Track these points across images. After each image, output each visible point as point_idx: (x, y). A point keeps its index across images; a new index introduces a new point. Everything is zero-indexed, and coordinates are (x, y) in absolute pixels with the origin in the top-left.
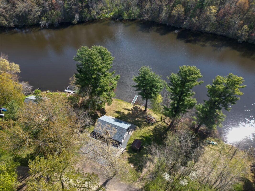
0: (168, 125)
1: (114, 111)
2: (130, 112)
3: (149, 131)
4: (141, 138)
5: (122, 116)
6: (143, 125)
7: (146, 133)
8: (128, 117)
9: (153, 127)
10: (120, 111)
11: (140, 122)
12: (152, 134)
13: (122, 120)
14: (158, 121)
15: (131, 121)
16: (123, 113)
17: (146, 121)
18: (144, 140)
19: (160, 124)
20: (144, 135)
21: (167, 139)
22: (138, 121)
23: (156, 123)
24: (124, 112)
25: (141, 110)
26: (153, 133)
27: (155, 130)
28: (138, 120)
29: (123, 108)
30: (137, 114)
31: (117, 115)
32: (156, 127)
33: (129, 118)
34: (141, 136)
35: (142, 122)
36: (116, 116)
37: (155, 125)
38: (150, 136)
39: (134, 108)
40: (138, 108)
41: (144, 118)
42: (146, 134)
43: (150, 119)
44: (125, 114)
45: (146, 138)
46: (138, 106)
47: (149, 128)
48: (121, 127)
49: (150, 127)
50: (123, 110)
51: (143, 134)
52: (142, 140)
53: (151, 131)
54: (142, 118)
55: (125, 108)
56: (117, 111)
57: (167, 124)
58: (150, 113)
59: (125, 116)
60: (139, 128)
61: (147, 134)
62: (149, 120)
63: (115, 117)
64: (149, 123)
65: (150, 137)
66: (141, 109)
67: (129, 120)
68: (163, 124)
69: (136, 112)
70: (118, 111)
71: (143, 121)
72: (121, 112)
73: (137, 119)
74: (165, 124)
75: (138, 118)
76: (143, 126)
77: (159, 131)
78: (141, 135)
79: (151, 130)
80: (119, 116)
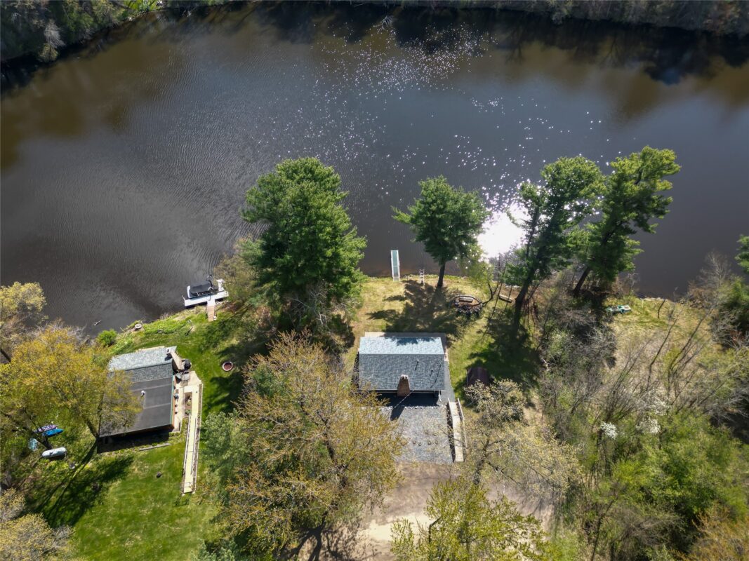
0: (510, 302)
1: (368, 314)
2: (407, 304)
3: (481, 335)
4: (474, 361)
5: (397, 321)
6: (459, 326)
7: (477, 343)
8: (412, 318)
9: (482, 323)
10: (381, 310)
11: (447, 319)
12: (493, 341)
13: (402, 332)
14: (487, 302)
15: (427, 326)
16: (393, 311)
17: (458, 314)
18: (484, 361)
19: (494, 308)
20: (477, 351)
21: (531, 339)
22: (441, 320)
23: (484, 309)
24: (393, 308)
25: (429, 288)
26: (493, 337)
27: (493, 327)
28: (438, 318)
29: (382, 299)
30: (427, 303)
31: (382, 322)
32: (490, 320)
33: (416, 322)
34: (472, 356)
35: (451, 318)
36: (381, 327)
37: (485, 315)
38: (491, 345)
39: (407, 287)
40: (418, 284)
41: (451, 307)
42: (479, 344)
43: (465, 303)
44: (401, 312)
45: (483, 354)
46: (414, 279)
47: (477, 328)
48: (427, 356)
49: (477, 324)
50: (387, 302)
51: (473, 347)
52: (478, 362)
53: (485, 333)
54: (446, 310)
55: (388, 296)
56: (375, 313)
57: (508, 301)
58: (454, 289)
59: (401, 318)
60: (456, 336)
61: (482, 343)
62: (464, 307)
63: (383, 331)
64: (469, 315)
65: (493, 350)
66: (427, 284)
67: (418, 325)
68: (502, 305)
69: (419, 296)
70: (379, 312)
71: (453, 315)
72: (386, 312)
73: (436, 317)
74: (505, 303)
75: (436, 311)
76: (460, 328)
77: (501, 326)
78: (470, 352)
79: (484, 330)
80: (391, 325)
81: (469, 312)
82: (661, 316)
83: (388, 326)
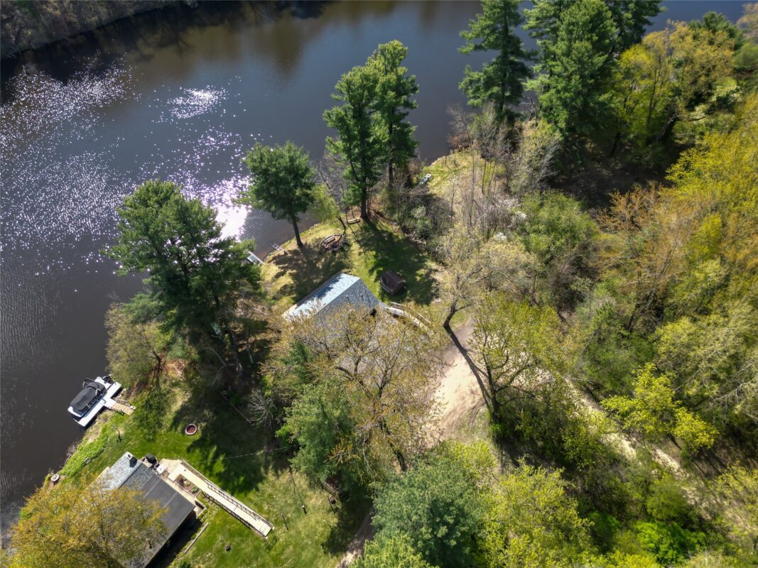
0: (359, 221)
2: (290, 274)
3: (363, 255)
4: (375, 273)
5: (296, 291)
6: (343, 260)
7: (365, 262)
8: (305, 280)
9: (355, 248)
11: (330, 262)
12: (374, 253)
13: (308, 294)
14: (345, 233)
15: (322, 277)
16: (285, 286)
17: (334, 253)
18: (382, 269)
19: (353, 232)
20: (371, 266)
21: (395, 234)
22: (327, 266)
23: (348, 238)
24: (284, 284)
25: (295, 252)
26: (372, 251)
27: (365, 244)
28: (323, 266)
30: (304, 263)
32: (358, 242)
33: (311, 280)
34: (371, 271)
35: (333, 259)
36: (289, 303)
37: (352, 241)
38: (375, 257)
39: (277, 263)
40: (283, 256)
41: (325, 253)
42: (368, 261)
43: (332, 243)
44: (292, 282)
45: (377, 266)
46: (276, 255)
47: (356, 252)
48: (350, 288)
49: (353, 251)
51: (366, 266)
52: (379, 273)
53: (364, 252)
54: (323, 257)
57: (357, 222)
58: (313, 240)
59: (297, 285)
60: (348, 268)
61: (369, 259)
62: (334, 246)
63: (294, 304)
64: (342, 249)
65: (379, 258)
66: (290, 251)
67: (315, 281)
68: (356, 227)
69: (294, 262)
71: (332, 257)
72: (281, 290)
73: (321, 267)
74: (357, 225)
75: (317, 262)
76: (345, 261)
77: (369, 240)
78: (367, 271)
79: (362, 250)
80: (295, 296)
81: (340, 247)
82: (450, 167)
83: (293, 298)
